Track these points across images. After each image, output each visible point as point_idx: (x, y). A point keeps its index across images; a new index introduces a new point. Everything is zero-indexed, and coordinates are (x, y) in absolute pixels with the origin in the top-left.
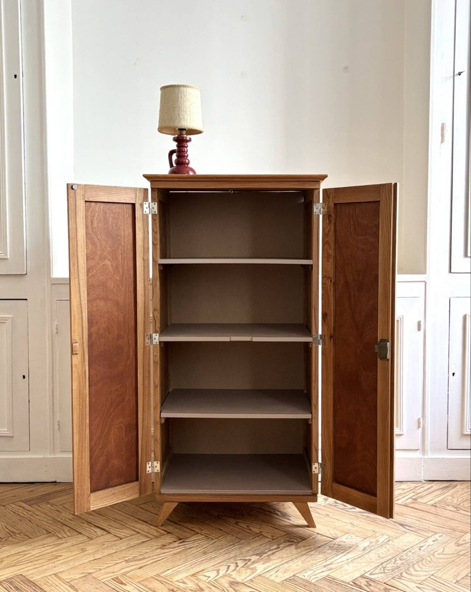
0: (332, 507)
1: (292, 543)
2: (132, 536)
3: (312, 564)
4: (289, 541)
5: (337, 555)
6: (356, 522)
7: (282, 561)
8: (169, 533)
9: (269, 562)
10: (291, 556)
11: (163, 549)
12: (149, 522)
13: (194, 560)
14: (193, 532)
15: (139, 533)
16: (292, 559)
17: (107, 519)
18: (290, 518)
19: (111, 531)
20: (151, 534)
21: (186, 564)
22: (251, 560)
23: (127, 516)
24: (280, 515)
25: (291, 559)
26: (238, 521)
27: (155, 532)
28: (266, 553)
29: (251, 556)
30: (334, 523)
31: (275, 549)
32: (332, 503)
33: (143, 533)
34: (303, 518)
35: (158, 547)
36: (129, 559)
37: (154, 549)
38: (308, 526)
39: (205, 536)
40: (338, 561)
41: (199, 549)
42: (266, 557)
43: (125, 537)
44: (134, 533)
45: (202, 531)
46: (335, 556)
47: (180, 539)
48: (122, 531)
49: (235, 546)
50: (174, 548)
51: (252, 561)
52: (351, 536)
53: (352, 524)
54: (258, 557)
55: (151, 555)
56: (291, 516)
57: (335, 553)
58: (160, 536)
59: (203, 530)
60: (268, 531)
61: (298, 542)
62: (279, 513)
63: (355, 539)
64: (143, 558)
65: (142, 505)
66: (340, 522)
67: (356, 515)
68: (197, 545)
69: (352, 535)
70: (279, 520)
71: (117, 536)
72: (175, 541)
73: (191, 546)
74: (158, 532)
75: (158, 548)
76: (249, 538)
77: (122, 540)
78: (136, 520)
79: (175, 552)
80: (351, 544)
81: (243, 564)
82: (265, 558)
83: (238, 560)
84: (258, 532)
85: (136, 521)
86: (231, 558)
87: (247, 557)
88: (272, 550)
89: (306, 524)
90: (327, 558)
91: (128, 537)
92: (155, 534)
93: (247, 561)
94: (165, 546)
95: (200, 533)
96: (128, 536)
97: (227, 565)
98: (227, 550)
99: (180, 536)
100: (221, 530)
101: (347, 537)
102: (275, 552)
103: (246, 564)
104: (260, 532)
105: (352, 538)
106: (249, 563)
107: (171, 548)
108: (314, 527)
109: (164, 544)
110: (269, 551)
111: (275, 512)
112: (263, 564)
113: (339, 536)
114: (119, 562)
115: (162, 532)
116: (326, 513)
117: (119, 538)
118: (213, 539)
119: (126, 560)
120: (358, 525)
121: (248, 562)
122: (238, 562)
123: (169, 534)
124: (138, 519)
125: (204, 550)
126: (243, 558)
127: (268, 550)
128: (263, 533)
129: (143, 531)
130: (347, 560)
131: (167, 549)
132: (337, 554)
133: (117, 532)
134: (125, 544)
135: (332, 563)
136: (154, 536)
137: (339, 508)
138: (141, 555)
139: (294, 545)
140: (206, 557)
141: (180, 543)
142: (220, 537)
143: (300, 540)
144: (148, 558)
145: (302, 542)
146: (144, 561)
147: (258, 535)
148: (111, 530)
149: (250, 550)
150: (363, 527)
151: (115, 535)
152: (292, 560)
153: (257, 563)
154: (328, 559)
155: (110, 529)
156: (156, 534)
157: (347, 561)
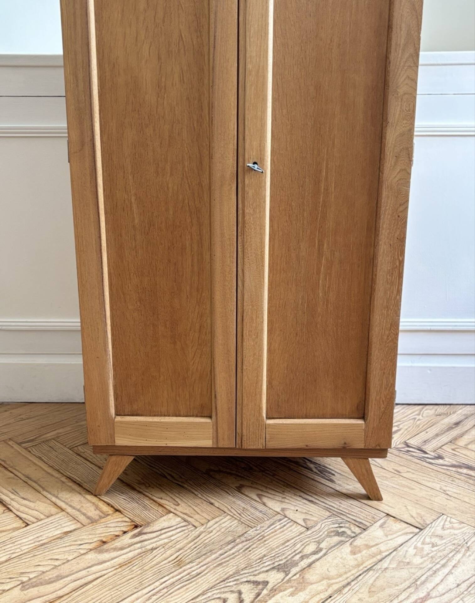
0: (401, 455)
1: (343, 538)
2: (48, 517)
3: (390, 596)
4: (338, 534)
5: (435, 572)
6: (452, 490)
7: (329, 586)
8: (117, 510)
9: (305, 589)
10: (346, 573)
11: (101, 552)
12: (85, 485)
13: (157, 584)
14: (160, 509)
15: (63, 510)
16: (349, 580)
17: (13, 478)
18: (333, 478)
19: (14, 505)
20: (84, 514)
21: (139, 594)
22: (267, 582)
23: (50, 470)
24: (315, 470)
25: (346, 582)
26: (241, 482)
27: (93, 508)
28: (296, 564)
29: (267, 571)
30: (413, 489)
31: (314, 553)
32: (399, 446)
33: (69, 510)
34: (356, 479)
35: (91, 546)
36: (30, 579)
37: (82, 552)
38: (369, 498)
39: (183, 519)
40: (441, 589)
41: (169, 553)
42: (298, 576)
43: (35, 520)
44: (54, 510)
45: (177, 507)
46: (431, 576)
47: (136, 527)
48: (31, 505)
49: (237, 544)
50: (122, 549)
51: (270, 586)
52: (450, 522)
53: (445, 492)
54: (281, 575)
55: (75, 568)
56: (333, 472)
57: (430, 566)
58: (101, 518)
59: (178, 505)
60: (297, 508)
61: (353, 535)
62: (312, 466)
63: (460, 529)
64: (57, 576)
65: (79, 448)
66: (422, 487)
67: (448, 473)
68: (166, 541)
69: (453, 520)
70: (315, 482)
71: (21, 518)
72: (125, 532)
73: (154, 545)
74: (97, 508)
75: (91, 550)
76: (262, 525)
77: (28, 527)
78: (63, 479)
79: (120, 560)
80: (456, 542)
81: (252, 596)
82: (295, 577)
83: (242, 583)
84: (278, 510)
85: (63, 482)
86: (227, 578)
87: (259, 573)
88: (307, 556)
89: (363, 491)
90: (416, 581)
91: (41, 520)
92: (90, 514)
93: (260, 587)
94: (104, 542)
95: (172, 510)
96: (42, 517)
97: (219, 598)
98: (221, 555)
99: (136, 519)
100: (212, 504)
101: (444, 525)
102: (314, 562)
103: (258, 595)
104: (283, 510)
105: (453, 528)
106: (265, 592)
107: (115, 549)
108: (379, 499)
109: (104, 540)
110: (302, 558)
111: (305, 463)
112: (292, 594)
113: (428, 522)
114: (6, 587)
115: (105, 508)
116: (396, 468)
117: (24, 522)
118: (196, 528)
119: (22, 583)
120: (456, 496)
121: (263, 589)
122: (243, 590)
123: (117, 513)
124: (69, 478)
125: (178, 554)
126: (252, 578)
127: (300, 555)
128: (287, 513)
129: (71, 506)
130: (458, 585)
131: (107, 551)
132: (434, 569)
133: (22, 508)
134: (31, 538)
135: (428, 594)
136: (88, 518)
137: (413, 456)
138: (56, 567)
139: (348, 544)
140: (180, 573)
141: (135, 536)
142: (209, 521)
143: (357, 530)
144: (67, 576)
145: (362, 536)
146: (58, 585)
147: (279, 517)
148: (14, 503)
149: (265, 556)
150: (467, 499)
151: (17, 516)
152: (349, 584)
153: (281, 591)
154: (418, 583)
155: (12, 499)
156: (93, 513)
157: (458, 590)
